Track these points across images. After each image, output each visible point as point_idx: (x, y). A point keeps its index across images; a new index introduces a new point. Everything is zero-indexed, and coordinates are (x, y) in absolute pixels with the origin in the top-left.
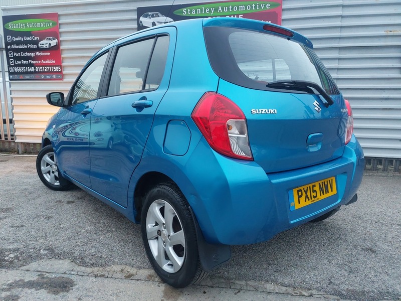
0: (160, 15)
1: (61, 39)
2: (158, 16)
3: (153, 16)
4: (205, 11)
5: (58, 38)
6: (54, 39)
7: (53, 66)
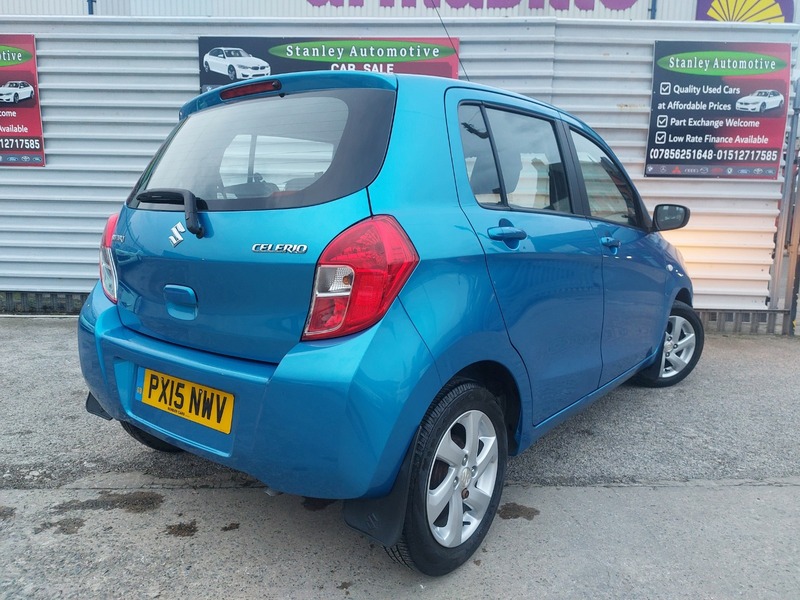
0: (243, 53)
1: (41, 86)
2: (240, 56)
3: (229, 54)
4: (327, 52)
5: (34, 85)
6: (25, 86)
7: (24, 139)
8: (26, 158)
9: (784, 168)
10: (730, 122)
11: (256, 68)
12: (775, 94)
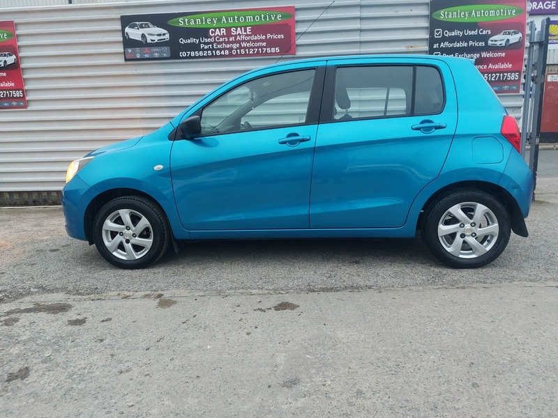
0: (150, 25)
1: (20, 55)
2: (149, 27)
3: (141, 27)
5: (16, 54)
6: (10, 55)
7: (12, 90)
8: (14, 103)
9: (524, 84)
10: (484, 55)
11: (159, 35)
12: (515, 33)
